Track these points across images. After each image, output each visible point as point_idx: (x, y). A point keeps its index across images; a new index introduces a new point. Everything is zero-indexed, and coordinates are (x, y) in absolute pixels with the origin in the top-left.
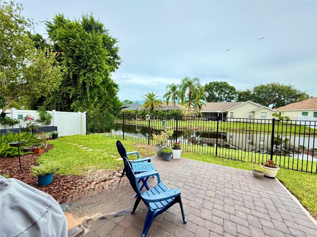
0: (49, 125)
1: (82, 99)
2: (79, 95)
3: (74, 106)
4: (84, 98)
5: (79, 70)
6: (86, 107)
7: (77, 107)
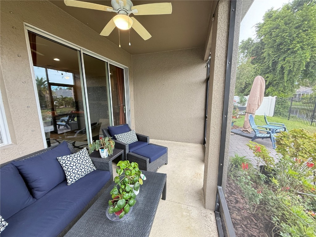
0: (244, 106)
1: (278, 84)
2: (275, 80)
3: (269, 91)
4: (281, 83)
5: (279, 56)
6: (282, 91)
7: (272, 92)
